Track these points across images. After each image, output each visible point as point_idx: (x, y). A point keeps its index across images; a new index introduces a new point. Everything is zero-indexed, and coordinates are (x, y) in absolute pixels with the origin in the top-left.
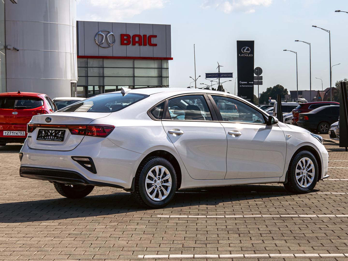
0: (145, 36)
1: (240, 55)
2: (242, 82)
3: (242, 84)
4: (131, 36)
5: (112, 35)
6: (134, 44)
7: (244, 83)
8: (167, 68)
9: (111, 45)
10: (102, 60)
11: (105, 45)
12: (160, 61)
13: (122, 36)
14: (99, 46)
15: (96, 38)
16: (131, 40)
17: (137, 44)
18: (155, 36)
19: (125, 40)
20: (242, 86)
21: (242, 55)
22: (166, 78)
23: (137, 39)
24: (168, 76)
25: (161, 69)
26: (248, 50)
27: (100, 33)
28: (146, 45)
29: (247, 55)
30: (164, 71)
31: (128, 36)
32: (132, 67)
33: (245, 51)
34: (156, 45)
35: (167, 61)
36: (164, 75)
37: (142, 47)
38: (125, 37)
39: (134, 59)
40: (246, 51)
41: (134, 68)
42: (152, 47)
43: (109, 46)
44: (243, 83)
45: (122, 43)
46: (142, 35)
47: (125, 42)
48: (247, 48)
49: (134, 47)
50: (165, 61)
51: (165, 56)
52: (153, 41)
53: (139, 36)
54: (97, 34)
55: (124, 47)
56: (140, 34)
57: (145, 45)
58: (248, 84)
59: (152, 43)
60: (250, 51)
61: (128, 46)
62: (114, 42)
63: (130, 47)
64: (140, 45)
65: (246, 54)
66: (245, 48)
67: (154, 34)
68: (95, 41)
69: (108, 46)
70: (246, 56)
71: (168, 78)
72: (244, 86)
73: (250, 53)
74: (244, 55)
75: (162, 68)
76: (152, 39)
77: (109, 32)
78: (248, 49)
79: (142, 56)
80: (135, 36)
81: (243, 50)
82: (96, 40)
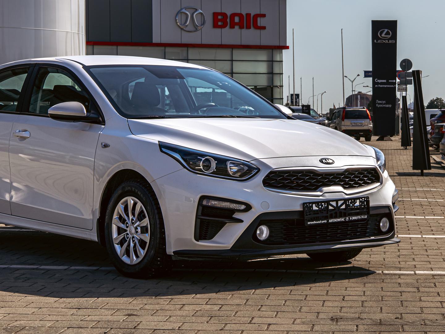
0: (248, 15)
1: (376, 41)
2: (378, 81)
3: (378, 83)
4: (229, 15)
5: (201, 13)
6: (232, 27)
7: (382, 81)
8: (281, 60)
9: (199, 27)
10: (185, 49)
11: (190, 28)
12: (271, 51)
13: (215, 15)
14: (182, 29)
15: (177, 19)
16: (228, 20)
17: (237, 27)
18: (264, 16)
19: (220, 20)
20: (378, 85)
21: (379, 41)
22: (279, 75)
23: (237, 19)
24: (281, 73)
25: (271, 62)
26: (387, 33)
27: (184, 11)
28: (250, 28)
29: (386, 41)
30: (276, 65)
31: (224, 15)
32: (229, 59)
33: (383, 35)
34: (264, 28)
35: (281, 50)
36: (276, 70)
37: (244, 31)
38: (220, 17)
39: (232, 49)
40: (385, 35)
41: (232, 61)
42: (258, 31)
43: (197, 29)
44: (380, 81)
45: (215, 26)
46: (244, 14)
47: (220, 23)
48: (386, 30)
49: (232, 30)
50: (278, 51)
51: (277, 44)
52: (261, 22)
53: (240, 15)
54: (179, 12)
55: (218, 30)
56: (242, 13)
57: (248, 27)
58: (388, 83)
59: (259, 25)
60: (391, 36)
61: (223, 30)
62: (203, 23)
63: (227, 30)
64: (241, 27)
65: (384, 40)
66: (384, 31)
67: (262, 13)
68: (177, 23)
69: (195, 29)
70: (384, 43)
71: (281, 75)
72: (381, 86)
73: (391, 39)
74: (382, 41)
75: (273, 61)
76: (259, 19)
77: (196, 10)
78: (388, 31)
79: (244, 43)
80: (233, 15)
81: (381, 34)
82: (178, 21)
